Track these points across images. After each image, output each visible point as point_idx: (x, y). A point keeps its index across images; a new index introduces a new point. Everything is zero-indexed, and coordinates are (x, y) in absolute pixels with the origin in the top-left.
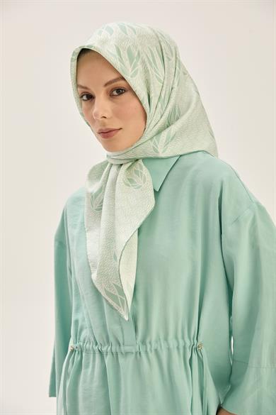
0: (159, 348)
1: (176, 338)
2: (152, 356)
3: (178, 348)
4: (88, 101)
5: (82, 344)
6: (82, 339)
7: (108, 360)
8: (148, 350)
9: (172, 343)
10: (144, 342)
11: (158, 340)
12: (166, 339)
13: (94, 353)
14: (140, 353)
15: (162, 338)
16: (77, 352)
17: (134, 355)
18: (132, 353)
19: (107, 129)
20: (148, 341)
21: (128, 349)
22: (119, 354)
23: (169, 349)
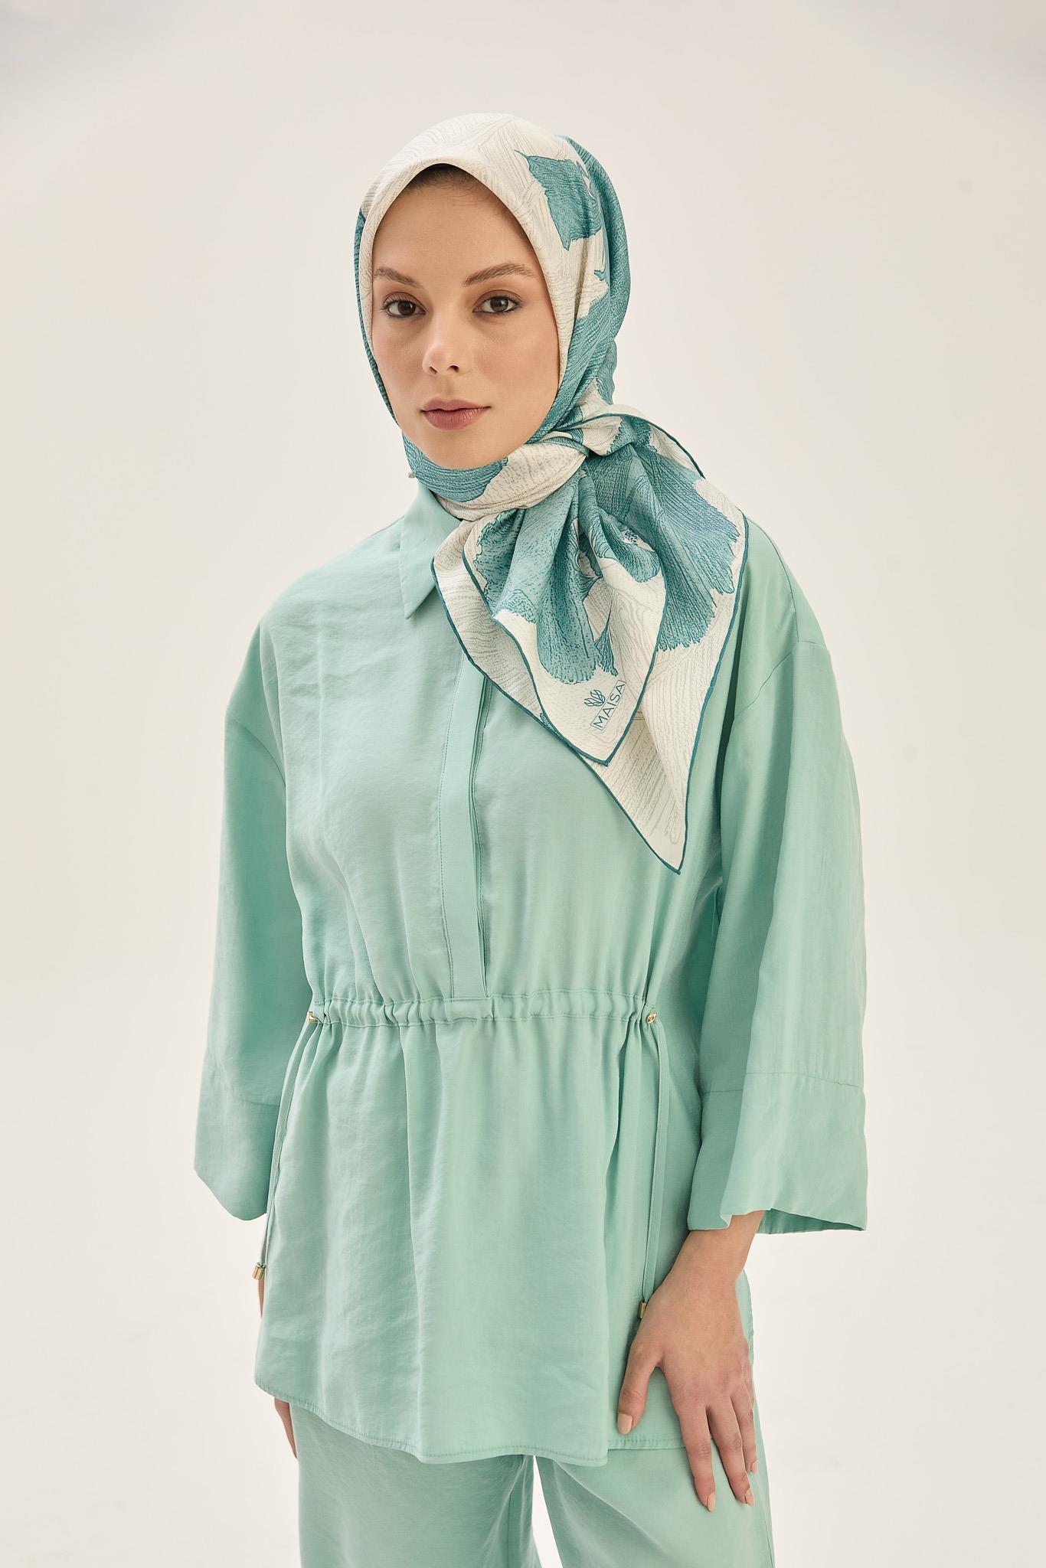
0: (545, 1011)
1: (593, 990)
2: (526, 1030)
3: (593, 1016)
4: (408, 320)
5: (338, 1005)
6: (338, 991)
7: (409, 1039)
8: (518, 1014)
9: (582, 1001)
10: (506, 994)
11: (545, 989)
12: (566, 989)
13: (373, 1027)
14: (494, 1021)
15: (555, 984)
16: (325, 1028)
17: (478, 1025)
18: (473, 1020)
19: (454, 402)
20: (517, 991)
21: (460, 1007)
22: (438, 1023)
23: (570, 1016)
